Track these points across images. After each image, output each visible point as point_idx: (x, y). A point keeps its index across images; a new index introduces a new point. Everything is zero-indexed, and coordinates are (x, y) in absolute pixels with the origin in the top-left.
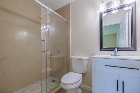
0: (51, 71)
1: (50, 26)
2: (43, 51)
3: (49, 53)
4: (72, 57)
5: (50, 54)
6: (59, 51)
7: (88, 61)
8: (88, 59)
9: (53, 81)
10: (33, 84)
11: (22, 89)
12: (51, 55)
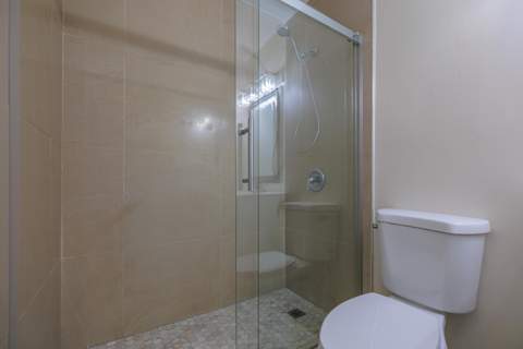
0: (289, 267)
1: (283, 84)
2: (244, 181)
3: (279, 189)
4: (382, 212)
5: (283, 192)
6: (318, 180)
7: (486, 241)
8: (488, 230)
9: (296, 314)
10: (222, 310)
11: (185, 323)
12: (288, 197)
